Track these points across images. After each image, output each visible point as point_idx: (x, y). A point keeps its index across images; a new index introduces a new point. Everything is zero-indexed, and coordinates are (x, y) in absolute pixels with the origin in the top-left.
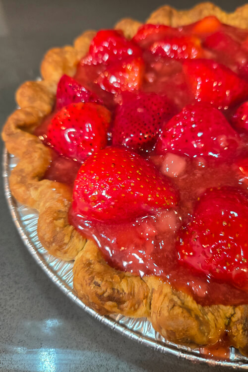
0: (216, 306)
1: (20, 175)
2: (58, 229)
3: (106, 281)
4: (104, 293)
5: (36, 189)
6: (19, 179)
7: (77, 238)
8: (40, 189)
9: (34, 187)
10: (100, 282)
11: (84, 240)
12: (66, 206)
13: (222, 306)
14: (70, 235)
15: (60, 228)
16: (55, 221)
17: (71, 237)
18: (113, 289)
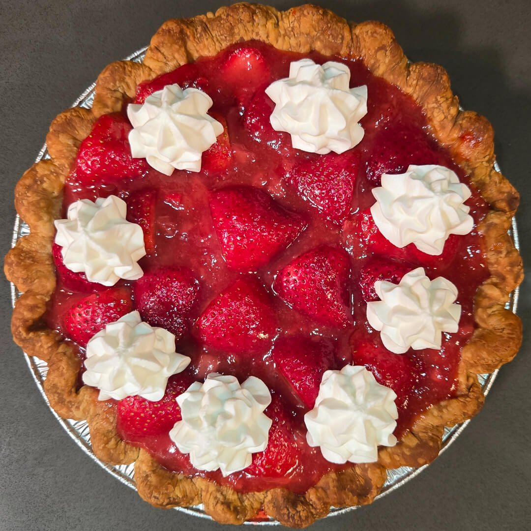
0: (253, 493)
1: (56, 392)
2: (112, 451)
3: (163, 494)
4: (163, 503)
5: (78, 408)
6: (56, 398)
7: (130, 451)
8: (81, 408)
9: (74, 407)
10: (157, 496)
11: (138, 449)
12: (112, 423)
13: (256, 493)
14: (123, 452)
15: (113, 449)
16: (107, 446)
17: (125, 453)
18: (169, 498)
